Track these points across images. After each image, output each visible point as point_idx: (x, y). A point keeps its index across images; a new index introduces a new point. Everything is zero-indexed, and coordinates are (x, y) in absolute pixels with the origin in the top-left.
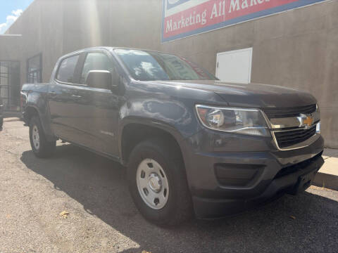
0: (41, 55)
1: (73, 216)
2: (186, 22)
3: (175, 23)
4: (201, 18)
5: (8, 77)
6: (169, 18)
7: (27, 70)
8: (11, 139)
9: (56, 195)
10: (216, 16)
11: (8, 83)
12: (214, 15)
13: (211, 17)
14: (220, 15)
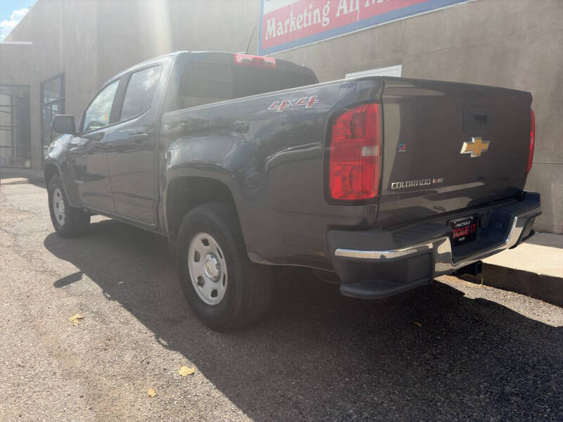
0: (62, 76)
1: (89, 321)
2: (298, 23)
3: (280, 24)
4: (322, 16)
5: (12, 113)
6: (270, 15)
7: (42, 101)
8: (11, 211)
9: (68, 292)
10: (346, 12)
11: (12, 122)
12: (342, 11)
13: (338, 15)
14: (351, 10)
